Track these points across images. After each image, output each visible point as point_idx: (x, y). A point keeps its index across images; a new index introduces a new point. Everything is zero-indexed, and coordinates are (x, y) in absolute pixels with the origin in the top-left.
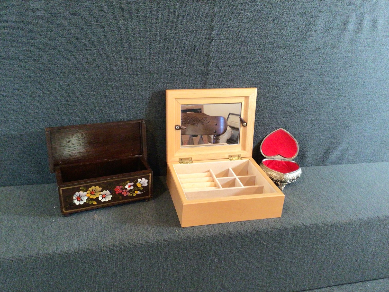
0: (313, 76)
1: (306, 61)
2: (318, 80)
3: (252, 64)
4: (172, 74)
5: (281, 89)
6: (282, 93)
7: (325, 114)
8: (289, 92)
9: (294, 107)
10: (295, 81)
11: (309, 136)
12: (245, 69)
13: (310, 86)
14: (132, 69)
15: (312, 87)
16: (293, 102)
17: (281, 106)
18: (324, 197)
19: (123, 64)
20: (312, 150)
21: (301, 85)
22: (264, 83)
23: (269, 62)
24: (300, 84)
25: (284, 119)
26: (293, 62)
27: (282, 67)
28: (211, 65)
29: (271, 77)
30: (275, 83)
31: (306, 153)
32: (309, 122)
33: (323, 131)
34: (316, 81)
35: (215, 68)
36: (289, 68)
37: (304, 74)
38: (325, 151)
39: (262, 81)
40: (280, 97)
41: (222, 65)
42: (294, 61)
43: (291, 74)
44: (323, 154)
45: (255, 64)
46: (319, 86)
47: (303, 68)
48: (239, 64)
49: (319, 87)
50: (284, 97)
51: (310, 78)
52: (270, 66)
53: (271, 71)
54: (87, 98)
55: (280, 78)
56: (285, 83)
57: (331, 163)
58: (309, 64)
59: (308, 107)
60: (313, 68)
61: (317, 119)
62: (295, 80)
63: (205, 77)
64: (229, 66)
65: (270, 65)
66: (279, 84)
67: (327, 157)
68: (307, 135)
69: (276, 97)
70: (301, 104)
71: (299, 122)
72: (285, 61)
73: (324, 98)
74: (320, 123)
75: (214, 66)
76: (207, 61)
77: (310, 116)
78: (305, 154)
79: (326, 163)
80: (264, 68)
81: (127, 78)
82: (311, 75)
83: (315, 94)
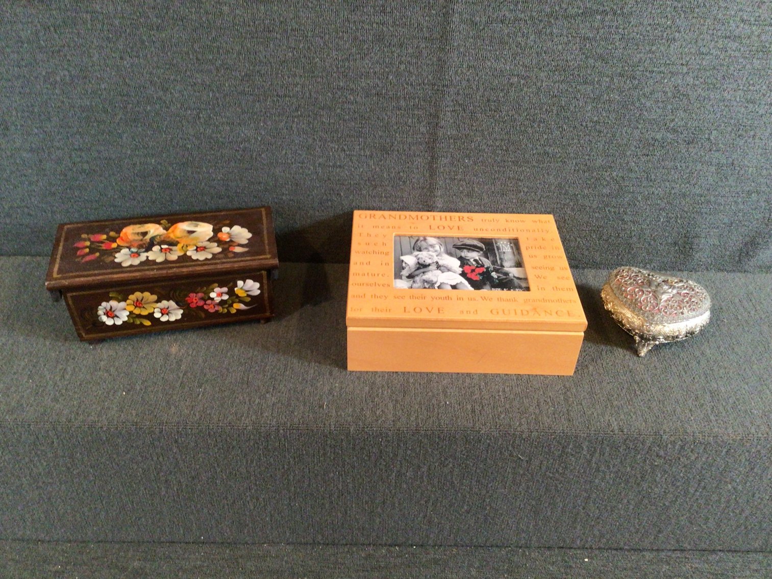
0: (737, 54)
1: (720, 15)
2: (748, 66)
3: (566, 17)
4: (356, 39)
5: (644, 84)
6: (644, 95)
7: (760, 151)
8: (665, 93)
9: (675, 131)
10: (682, 64)
11: (709, 202)
12: (548, 31)
13: (724, 79)
14: (259, 24)
15: (729, 83)
16: (673, 117)
17: (640, 127)
18: (703, 362)
19: (237, 11)
20: (712, 234)
21: (700, 76)
22: (597, 68)
23: (615, 14)
24: (695, 74)
25: (644, 159)
26: (683, 16)
27: (649, 28)
28: (456, 18)
29: (618, 53)
30: (627, 69)
31: (696, 241)
32: (713, 169)
33: (749, 193)
34: (744, 67)
35: (465, 26)
36: (669, 31)
37: (711, 47)
38: (747, 239)
39: (591, 61)
40: (637, 105)
41: (484, 19)
42: (684, 12)
43: (672, 46)
44: (741, 245)
45: (573, 17)
46: (751, 82)
47: (711, 32)
48: (532, 18)
49: (749, 83)
50: (648, 104)
51: (727, 60)
52: (615, 24)
53: (617, 37)
54: (165, 90)
55: (642, 55)
56: (655, 69)
57: (760, 267)
58: (729, 23)
59: (714, 132)
60: (737, 33)
61: (735, 162)
62: (684, 63)
63: (441, 49)
64: (502, 22)
65: (616, 21)
66: (638, 72)
67: (751, 253)
68: (702, 199)
69: (627, 103)
70: (695, 124)
71: (684, 168)
72: (659, 11)
73: (761, 112)
74: (742, 172)
75: (462, 21)
76: (445, 7)
77: (717, 154)
78: (692, 243)
79: (746, 267)
80: (598, 29)
81: (249, 45)
82: (730, 52)
83: (738, 100)
